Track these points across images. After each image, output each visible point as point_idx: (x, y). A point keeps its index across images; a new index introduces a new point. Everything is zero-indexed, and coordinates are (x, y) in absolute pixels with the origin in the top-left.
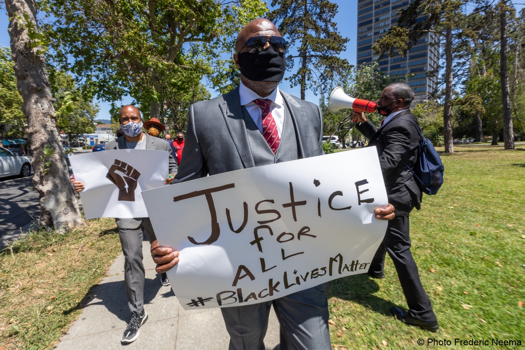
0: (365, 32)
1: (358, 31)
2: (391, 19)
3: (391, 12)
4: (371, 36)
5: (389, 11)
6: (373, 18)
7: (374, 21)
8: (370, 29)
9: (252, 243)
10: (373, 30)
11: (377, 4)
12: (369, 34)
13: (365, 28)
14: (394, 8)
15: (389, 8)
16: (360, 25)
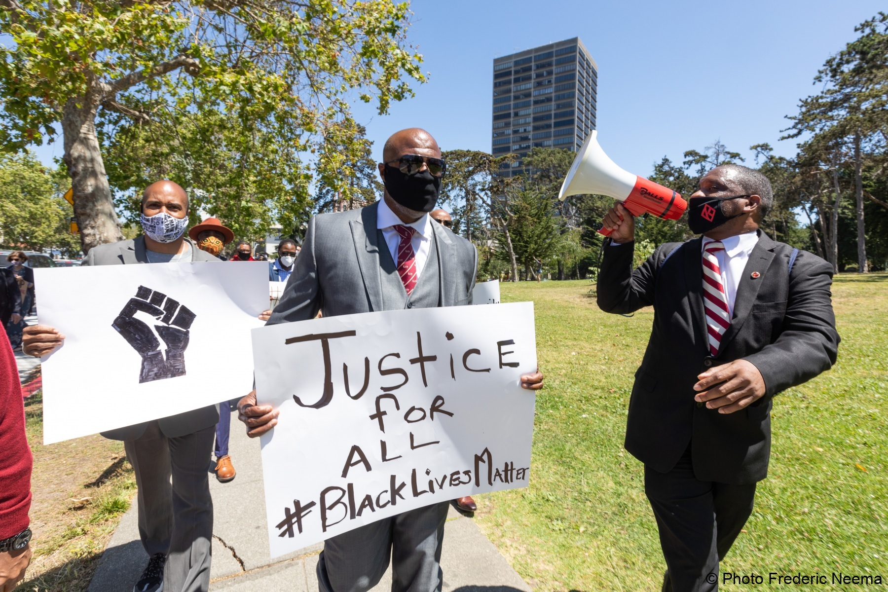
0: (502, 127)
1: (493, 125)
2: (532, 116)
3: (532, 107)
4: (509, 135)
5: (530, 106)
6: (512, 111)
7: (512, 115)
8: (507, 125)
9: (372, 417)
10: (512, 128)
11: (518, 94)
12: (507, 132)
13: (502, 123)
14: (536, 102)
15: (530, 101)
16: (496, 118)
